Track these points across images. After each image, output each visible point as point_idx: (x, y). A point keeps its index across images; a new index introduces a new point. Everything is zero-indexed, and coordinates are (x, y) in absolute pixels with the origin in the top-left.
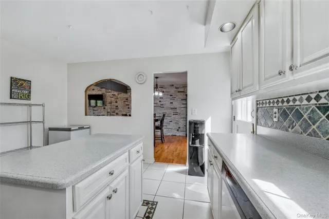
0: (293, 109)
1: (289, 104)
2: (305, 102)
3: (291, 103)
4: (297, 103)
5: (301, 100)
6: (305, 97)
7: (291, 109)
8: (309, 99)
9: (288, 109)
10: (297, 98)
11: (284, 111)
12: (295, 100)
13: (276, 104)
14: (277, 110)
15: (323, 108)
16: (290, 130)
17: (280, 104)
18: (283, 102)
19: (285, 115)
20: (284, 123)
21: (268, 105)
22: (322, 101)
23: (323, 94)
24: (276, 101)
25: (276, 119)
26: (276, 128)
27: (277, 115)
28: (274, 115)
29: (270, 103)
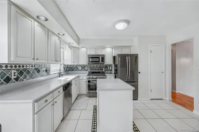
0: (26, 70)
1: (24, 68)
2: (31, 67)
3: (25, 67)
4: (28, 67)
5: (29, 66)
6: (31, 65)
7: (25, 70)
8: (32, 66)
9: (23, 70)
10: (28, 65)
11: (21, 71)
12: (26, 66)
13: (14, 68)
14: (15, 71)
15: (36, 69)
16: (24, 80)
17: (18, 68)
18: (19, 66)
19: (21, 73)
20: (21, 78)
21: (4, 68)
22: (36, 67)
23: (36, 65)
24: (14, 66)
25: (16, 77)
26: (14, 82)
27: (16, 74)
28: (13, 74)
29: (6, 66)
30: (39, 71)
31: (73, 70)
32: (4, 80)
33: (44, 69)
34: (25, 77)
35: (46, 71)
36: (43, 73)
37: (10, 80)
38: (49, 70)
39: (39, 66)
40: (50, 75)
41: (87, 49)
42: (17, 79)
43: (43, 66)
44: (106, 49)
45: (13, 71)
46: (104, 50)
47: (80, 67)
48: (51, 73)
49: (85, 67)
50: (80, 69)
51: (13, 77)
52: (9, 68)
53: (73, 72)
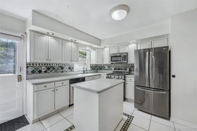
4: (53, 65)
5: (55, 65)
7: (51, 67)
8: (57, 65)
10: (53, 64)
11: (48, 67)
12: (52, 65)
13: (44, 65)
14: (45, 67)
15: (60, 67)
16: (51, 73)
17: (46, 65)
18: (47, 65)
19: (49, 69)
20: (48, 71)
21: (38, 65)
22: (60, 65)
23: (60, 64)
24: (44, 64)
25: (45, 70)
26: (44, 73)
27: (45, 69)
28: (43, 69)
29: (39, 64)
30: (62, 68)
31: (101, 69)
32: (38, 72)
33: (68, 67)
34: (51, 71)
35: (70, 68)
36: (66, 70)
37: (41, 72)
38: (73, 68)
39: (63, 65)
40: (73, 71)
41: (110, 48)
42: (46, 72)
43: (66, 65)
44: (129, 45)
45: (43, 67)
46: (127, 48)
47: (107, 67)
48: (75, 70)
49: (111, 66)
50: (107, 68)
51: (43, 70)
52: (41, 65)
53: (101, 71)
